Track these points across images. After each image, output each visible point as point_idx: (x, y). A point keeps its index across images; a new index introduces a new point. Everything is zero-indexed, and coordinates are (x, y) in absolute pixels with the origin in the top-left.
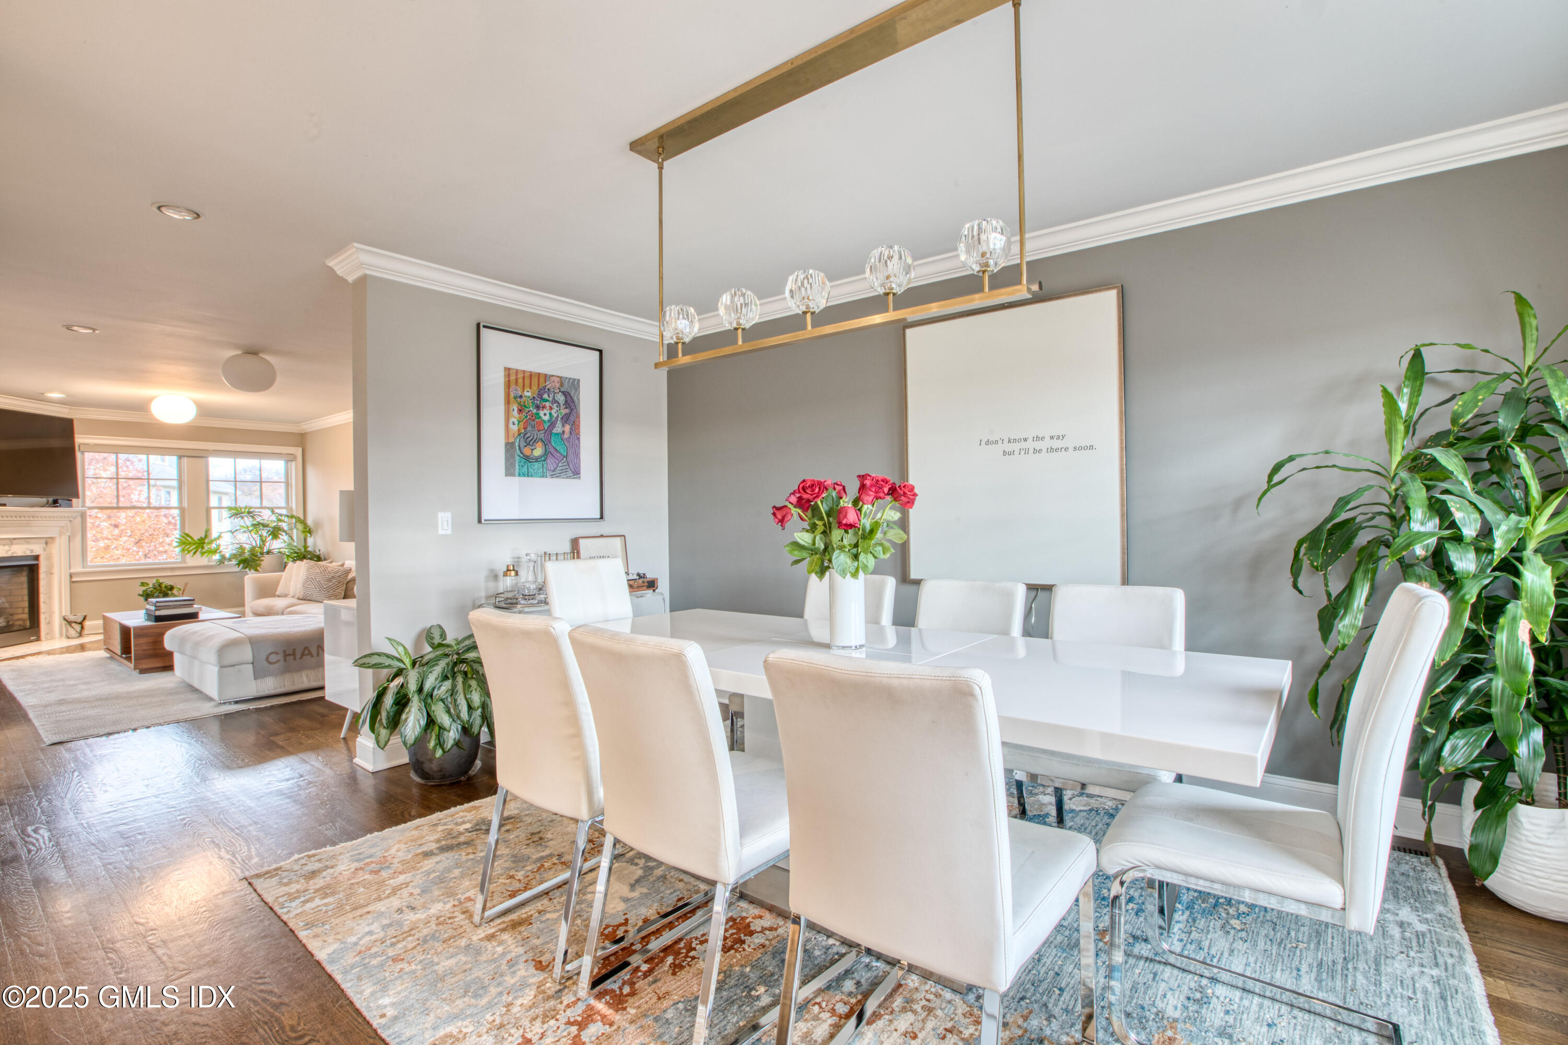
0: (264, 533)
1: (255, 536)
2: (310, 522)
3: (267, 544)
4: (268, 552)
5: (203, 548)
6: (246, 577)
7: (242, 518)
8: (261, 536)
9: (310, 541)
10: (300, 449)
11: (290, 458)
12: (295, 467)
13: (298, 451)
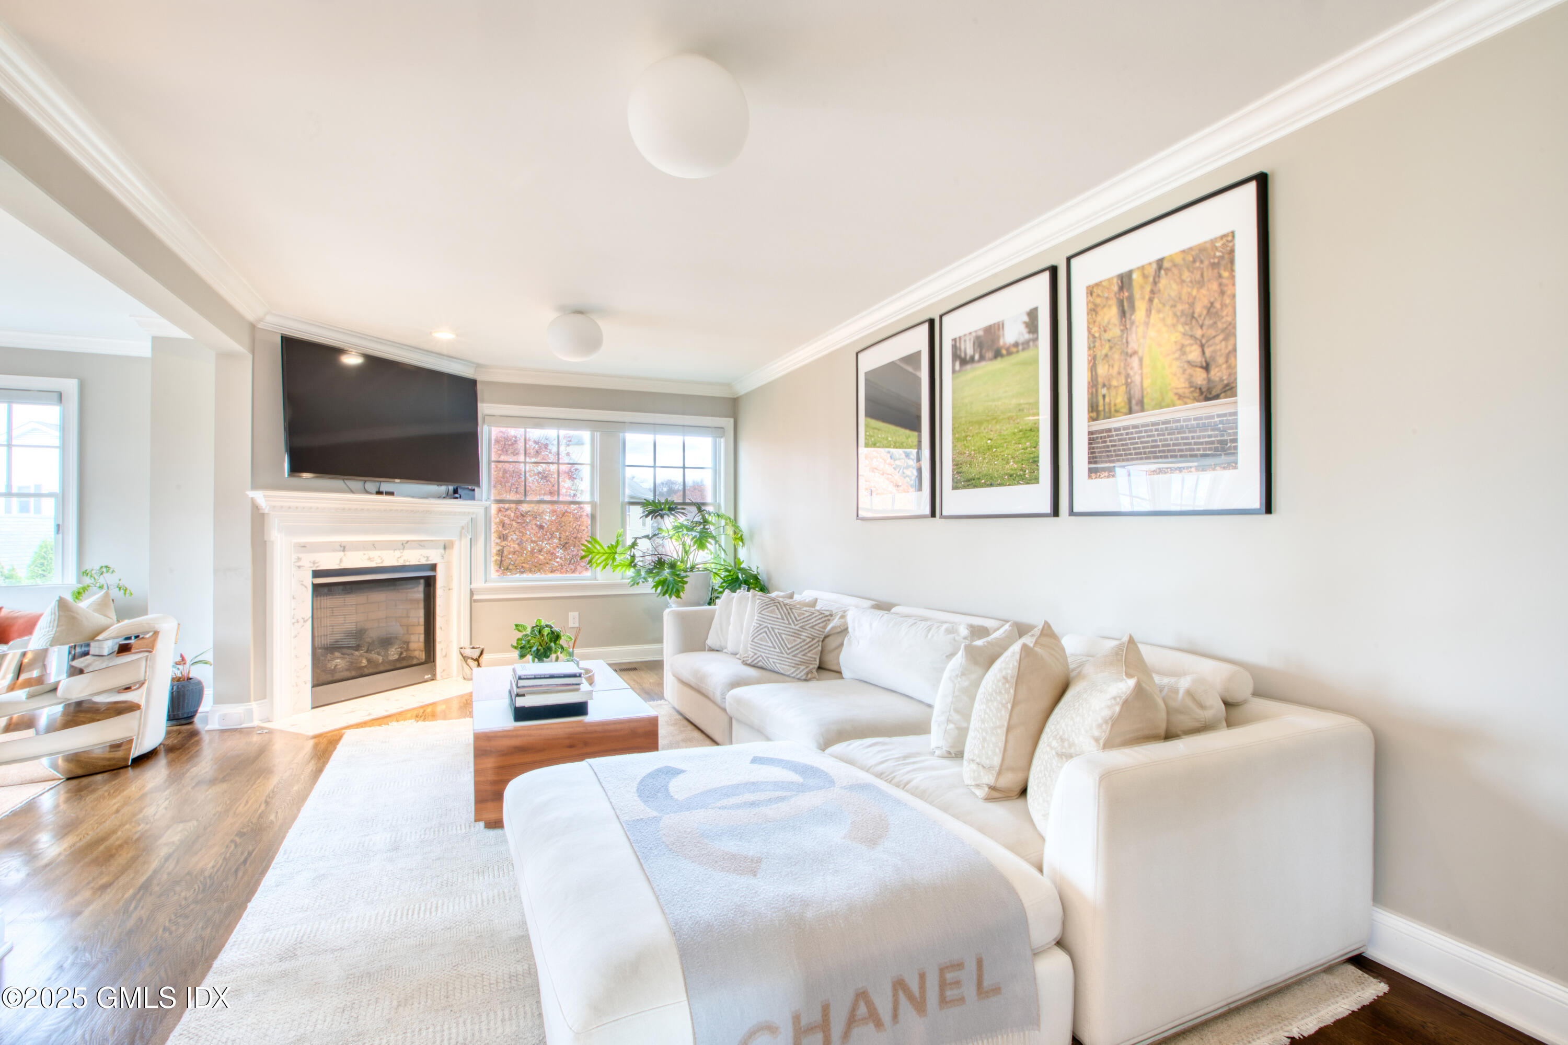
0: (688, 541)
1: (676, 543)
2: (743, 523)
3: (691, 557)
4: (692, 569)
5: (614, 559)
6: (667, 611)
7: (662, 517)
8: (684, 544)
9: (742, 553)
10: (732, 420)
11: (719, 431)
12: (724, 444)
13: (728, 423)
